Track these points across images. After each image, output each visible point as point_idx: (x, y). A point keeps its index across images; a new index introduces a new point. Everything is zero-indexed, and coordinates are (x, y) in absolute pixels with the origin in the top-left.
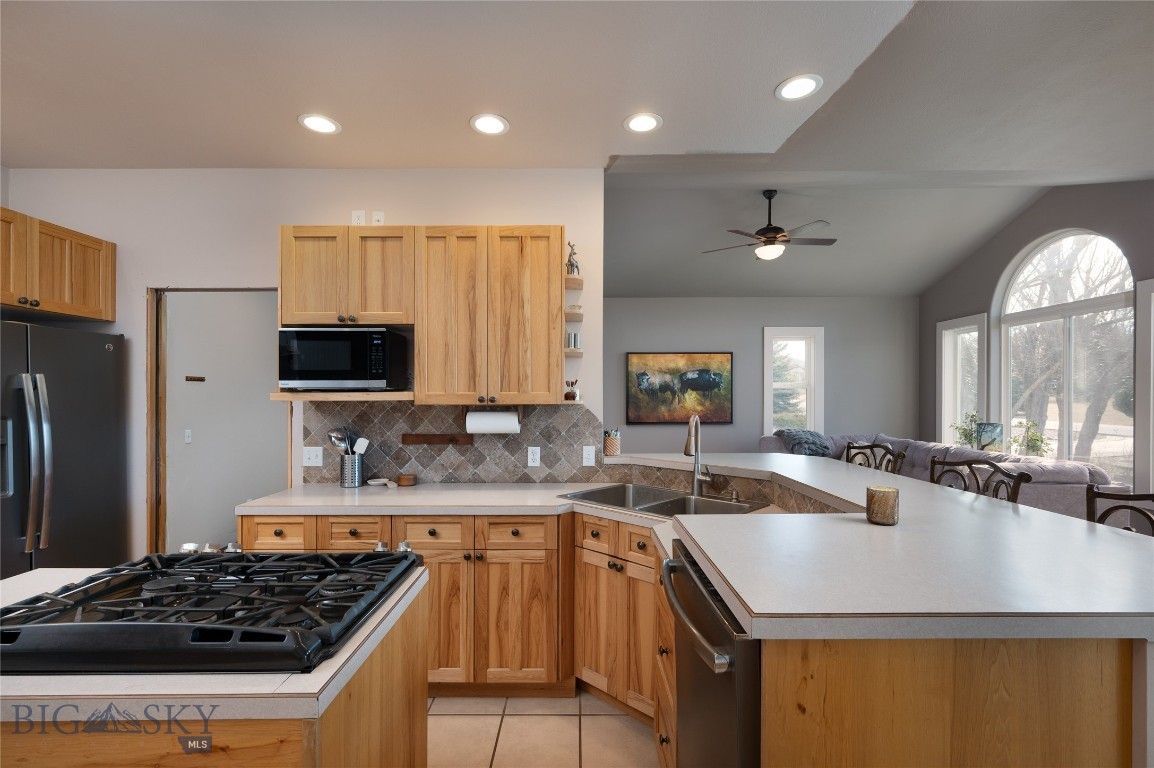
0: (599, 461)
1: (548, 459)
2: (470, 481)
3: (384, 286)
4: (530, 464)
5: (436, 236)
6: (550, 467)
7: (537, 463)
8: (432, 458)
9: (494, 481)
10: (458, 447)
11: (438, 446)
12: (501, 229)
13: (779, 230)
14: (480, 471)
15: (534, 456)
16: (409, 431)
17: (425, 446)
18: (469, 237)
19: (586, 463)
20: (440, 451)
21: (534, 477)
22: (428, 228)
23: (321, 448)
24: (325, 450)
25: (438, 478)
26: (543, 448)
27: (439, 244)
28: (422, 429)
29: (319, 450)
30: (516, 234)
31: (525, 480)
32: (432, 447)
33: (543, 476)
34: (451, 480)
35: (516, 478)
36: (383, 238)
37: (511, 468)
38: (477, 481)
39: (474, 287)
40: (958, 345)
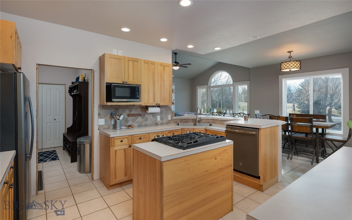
0: (171, 119)
1: (162, 119)
2: (144, 125)
3: (133, 74)
4: (158, 120)
5: (146, 62)
6: (162, 121)
7: (159, 120)
8: (135, 120)
9: (150, 125)
10: (142, 117)
11: (137, 117)
12: (160, 63)
13: (178, 63)
14: (147, 123)
15: (159, 118)
16: (129, 113)
17: (133, 117)
18: (153, 64)
19: (169, 119)
20: (137, 118)
21: (159, 123)
22: (144, 60)
23: (104, 119)
24: (105, 119)
25: (137, 125)
26: (161, 116)
27: (147, 64)
28: (132, 113)
29: (104, 120)
30: (163, 65)
31: (157, 124)
32: (135, 117)
33: (160, 123)
34: (140, 126)
35: (155, 124)
36: (133, 61)
37: (154, 121)
38: (146, 125)
39: (154, 76)
40: (201, 91)
